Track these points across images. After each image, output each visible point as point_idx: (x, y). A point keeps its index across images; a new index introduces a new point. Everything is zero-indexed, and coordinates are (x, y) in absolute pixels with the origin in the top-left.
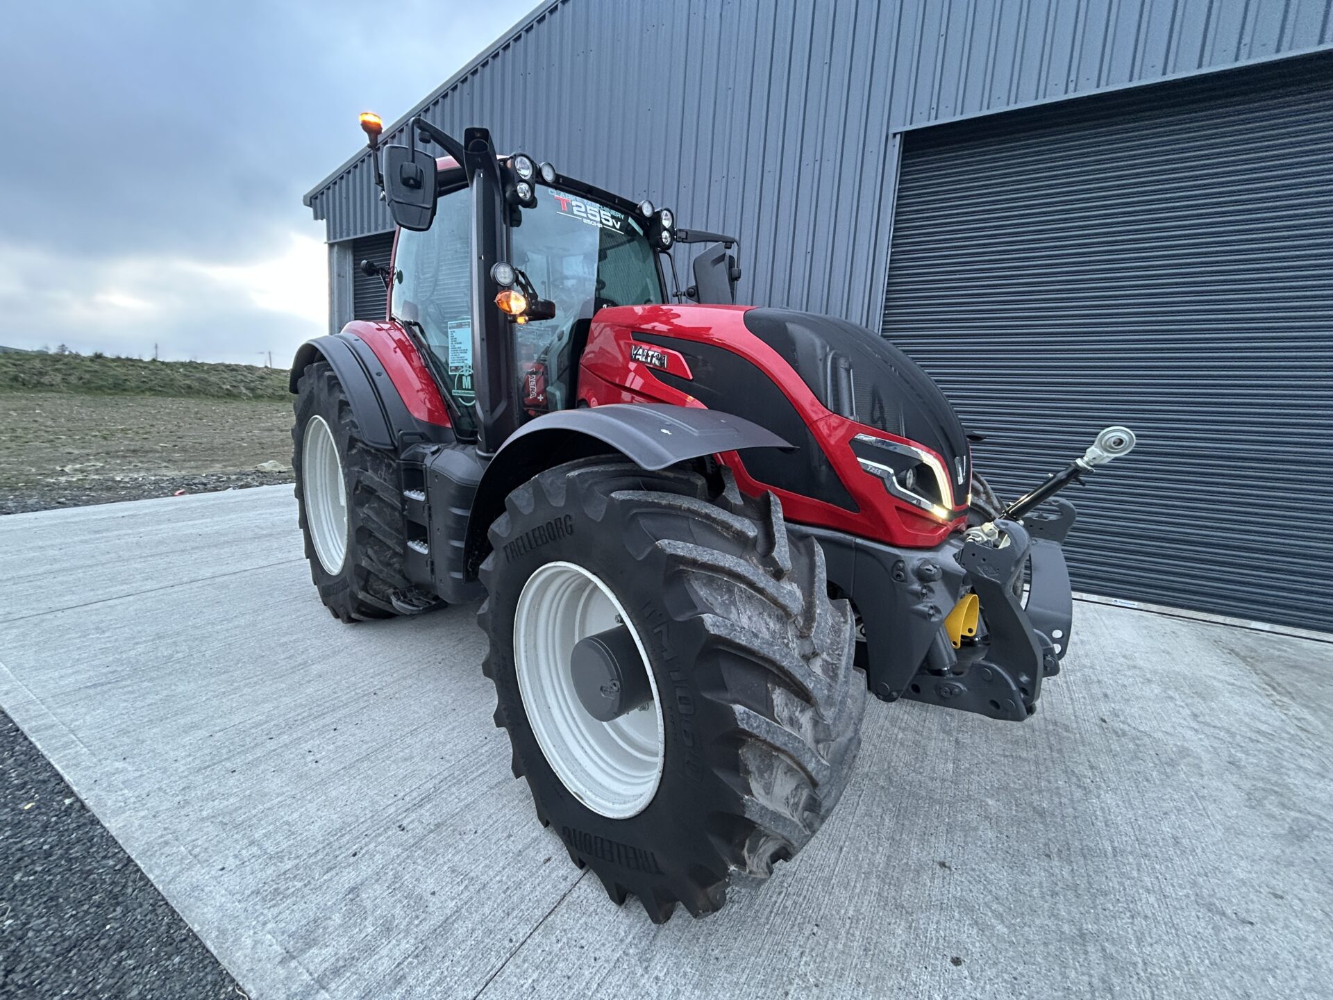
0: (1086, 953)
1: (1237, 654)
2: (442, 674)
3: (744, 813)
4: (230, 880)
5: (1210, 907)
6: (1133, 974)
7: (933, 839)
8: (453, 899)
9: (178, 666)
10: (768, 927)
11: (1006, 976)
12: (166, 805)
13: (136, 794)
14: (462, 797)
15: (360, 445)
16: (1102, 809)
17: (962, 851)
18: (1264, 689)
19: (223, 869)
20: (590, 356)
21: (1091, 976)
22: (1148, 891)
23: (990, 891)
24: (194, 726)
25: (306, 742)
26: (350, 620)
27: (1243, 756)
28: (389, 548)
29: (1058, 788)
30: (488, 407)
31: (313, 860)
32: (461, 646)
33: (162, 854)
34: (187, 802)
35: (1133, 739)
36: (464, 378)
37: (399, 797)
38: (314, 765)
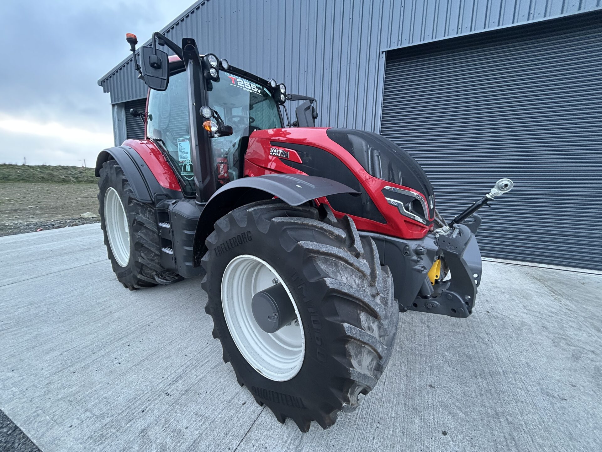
0: (500, 422)
1: (536, 279)
2: (183, 312)
3: (351, 377)
4: (75, 432)
5: (548, 394)
6: (522, 430)
7: (425, 374)
8: (197, 430)
9: (41, 318)
10: (355, 426)
11: (467, 438)
12: (37, 394)
13: (20, 389)
14: (198, 375)
15: (134, 201)
16: (495, 353)
17: (438, 379)
18: (550, 293)
19: (71, 426)
20: (249, 154)
21: (504, 433)
22: (521, 389)
23: (454, 397)
24: (52, 350)
25: (113, 353)
26: (134, 289)
27: (546, 323)
28: (152, 252)
29: (475, 345)
30: (201, 180)
31: (121, 416)
32: (191, 298)
33: (36, 422)
34: (49, 391)
35: (502, 319)
36: (187, 166)
37: (165, 378)
38: (118, 365)
